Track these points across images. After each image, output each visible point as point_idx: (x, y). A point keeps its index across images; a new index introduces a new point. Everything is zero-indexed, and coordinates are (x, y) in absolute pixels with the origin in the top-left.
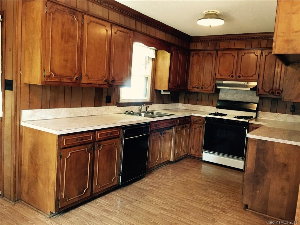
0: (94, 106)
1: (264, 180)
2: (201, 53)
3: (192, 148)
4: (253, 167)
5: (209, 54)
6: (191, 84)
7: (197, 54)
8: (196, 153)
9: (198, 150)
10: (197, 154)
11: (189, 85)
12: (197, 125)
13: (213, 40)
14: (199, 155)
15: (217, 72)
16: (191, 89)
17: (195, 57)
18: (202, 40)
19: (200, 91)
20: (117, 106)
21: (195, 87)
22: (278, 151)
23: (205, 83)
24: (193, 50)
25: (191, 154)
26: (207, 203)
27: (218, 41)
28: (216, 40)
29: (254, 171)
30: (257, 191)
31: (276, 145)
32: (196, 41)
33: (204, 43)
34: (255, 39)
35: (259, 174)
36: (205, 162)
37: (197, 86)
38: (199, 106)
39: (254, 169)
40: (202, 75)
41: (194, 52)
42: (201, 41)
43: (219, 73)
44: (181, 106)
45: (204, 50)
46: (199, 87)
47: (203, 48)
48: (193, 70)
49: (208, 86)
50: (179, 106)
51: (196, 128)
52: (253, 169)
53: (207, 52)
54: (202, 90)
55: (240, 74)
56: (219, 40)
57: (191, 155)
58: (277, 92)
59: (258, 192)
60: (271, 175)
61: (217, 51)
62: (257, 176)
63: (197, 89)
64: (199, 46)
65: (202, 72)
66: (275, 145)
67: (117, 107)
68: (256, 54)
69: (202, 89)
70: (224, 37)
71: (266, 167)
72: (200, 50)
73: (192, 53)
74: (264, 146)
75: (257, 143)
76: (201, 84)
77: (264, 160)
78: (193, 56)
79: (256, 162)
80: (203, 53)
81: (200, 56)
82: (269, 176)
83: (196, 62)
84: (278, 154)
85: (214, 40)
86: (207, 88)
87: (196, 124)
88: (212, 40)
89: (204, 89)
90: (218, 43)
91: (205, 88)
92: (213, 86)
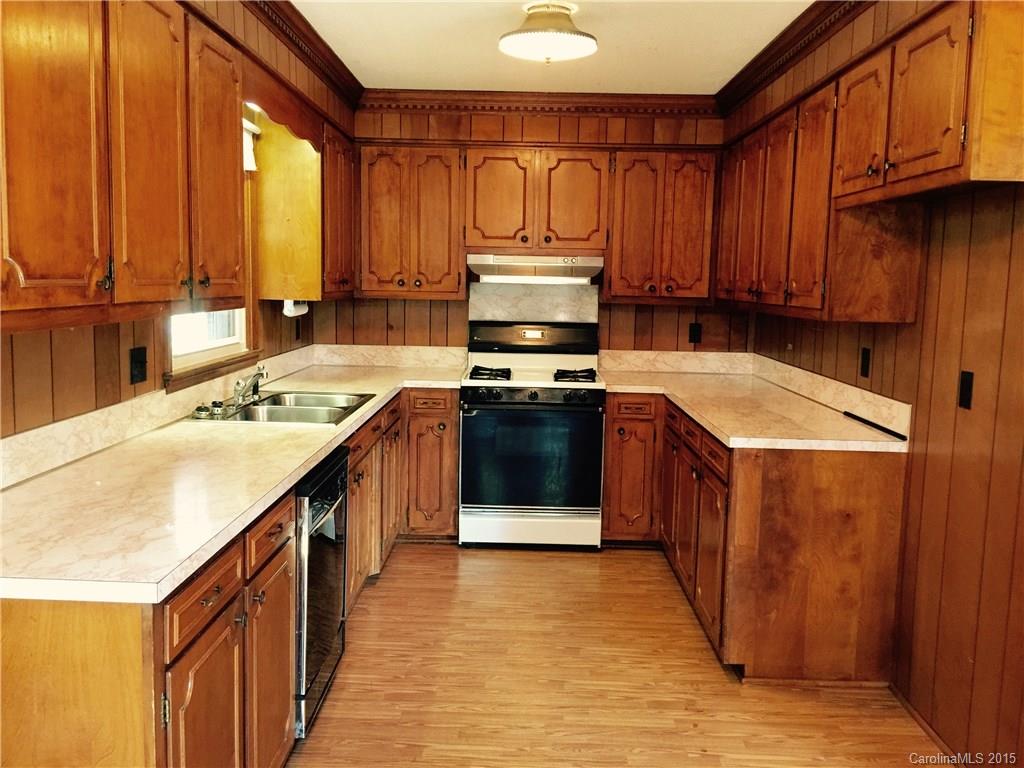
0: (97, 408)
1: (787, 574)
2: (402, 154)
3: (412, 508)
4: (755, 539)
5: (436, 157)
6: (373, 269)
7: (387, 155)
8: (432, 522)
9: (438, 510)
10: (434, 524)
11: (365, 273)
12: (425, 422)
13: (445, 107)
14: (442, 527)
15: (470, 225)
16: (375, 287)
17: (382, 167)
18: (402, 105)
19: (411, 296)
20: (164, 391)
21: (391, 281)
22: (824, 478)
23: (427, 266)
24: (369, 142)
25: (413, 529)
26: (627, 698)
27: (463, 113)
28: (458, 108)
29: (756, 551)
30: (770, 613)
31: (820, 458)
32: (381, 106)
33: (411, 114)
34: (590, 114)
35: (774, 558)
36: (467, 546)
37: (398, 278)
38: (398, 348)
39: (757, 547)
40: (414, 233)
41: (375, 150)
42: (398, 107)
43: (475, 227)
44: (325, 355)
45: (415, 143)
46: (406, 281)
47: (407, 135)
48: (377, 216)
49: (441, 274)
50: (316, 355)
51: (424, 431)
52: (754, 549)
53: (425, 151)
54: (417, 289)
55: (549, 229)
56: (466, 108)
57: (413, 533)
58: (664, 286)
59: (773, 615)
60: (808, 555)
61: (463, 146)
62: (767, 566)
63: (401, 289)
64: (392, 127)
65: (414, 226)
66: (815, 461)
67: (167, 393)
68: (594, 164)
69: (419, 286)
70: (485, 101)
71: (794, 533)
72: (396, 143)
73: (366, 150)
74: (784, 468)
75: (761, 461)
76: (414, 269)
77: (787, 512)
78: (371, 165)
79: (763, 521)
80: (412, 156)
81: (398, 165)
82: (803, 557)
83: (385, 189)
84: (824, 485)
85: (449, 108)
86: (436, 283)
87: (421, 419)
88: (440, 107)
89: (426, 287)
90: (465, 121)
91: (428, 282)
92: (459, 274)
